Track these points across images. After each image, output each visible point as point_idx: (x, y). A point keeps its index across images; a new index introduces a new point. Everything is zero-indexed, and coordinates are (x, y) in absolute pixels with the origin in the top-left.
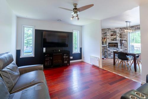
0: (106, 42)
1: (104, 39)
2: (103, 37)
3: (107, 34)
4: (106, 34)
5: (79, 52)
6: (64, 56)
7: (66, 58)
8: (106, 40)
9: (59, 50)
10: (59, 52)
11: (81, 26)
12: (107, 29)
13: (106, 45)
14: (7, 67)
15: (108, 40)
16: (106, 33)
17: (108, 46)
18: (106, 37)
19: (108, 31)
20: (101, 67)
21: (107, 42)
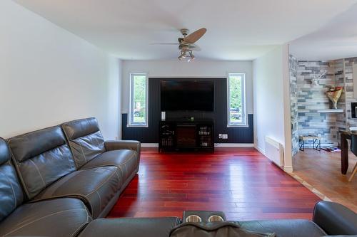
0: (341, 100)
1: (336, 90)
2: (333, 86)
3: (346, 76)
4: (340, 76)
5: (246, 125)
6: (200, 130)
7: (204, 135)
8: (342, 93)
9: (192, 118)
10: (190, 122)
11: (251, 62)
12: (346, 59)
13: (341, 111)
14: (85, 138)
15: (348, 94)
16: (340, 73)
17: (349, 114)
18: (341, 85)
19: (349, 65)
20: (288, 169)
21: (344, 101)
